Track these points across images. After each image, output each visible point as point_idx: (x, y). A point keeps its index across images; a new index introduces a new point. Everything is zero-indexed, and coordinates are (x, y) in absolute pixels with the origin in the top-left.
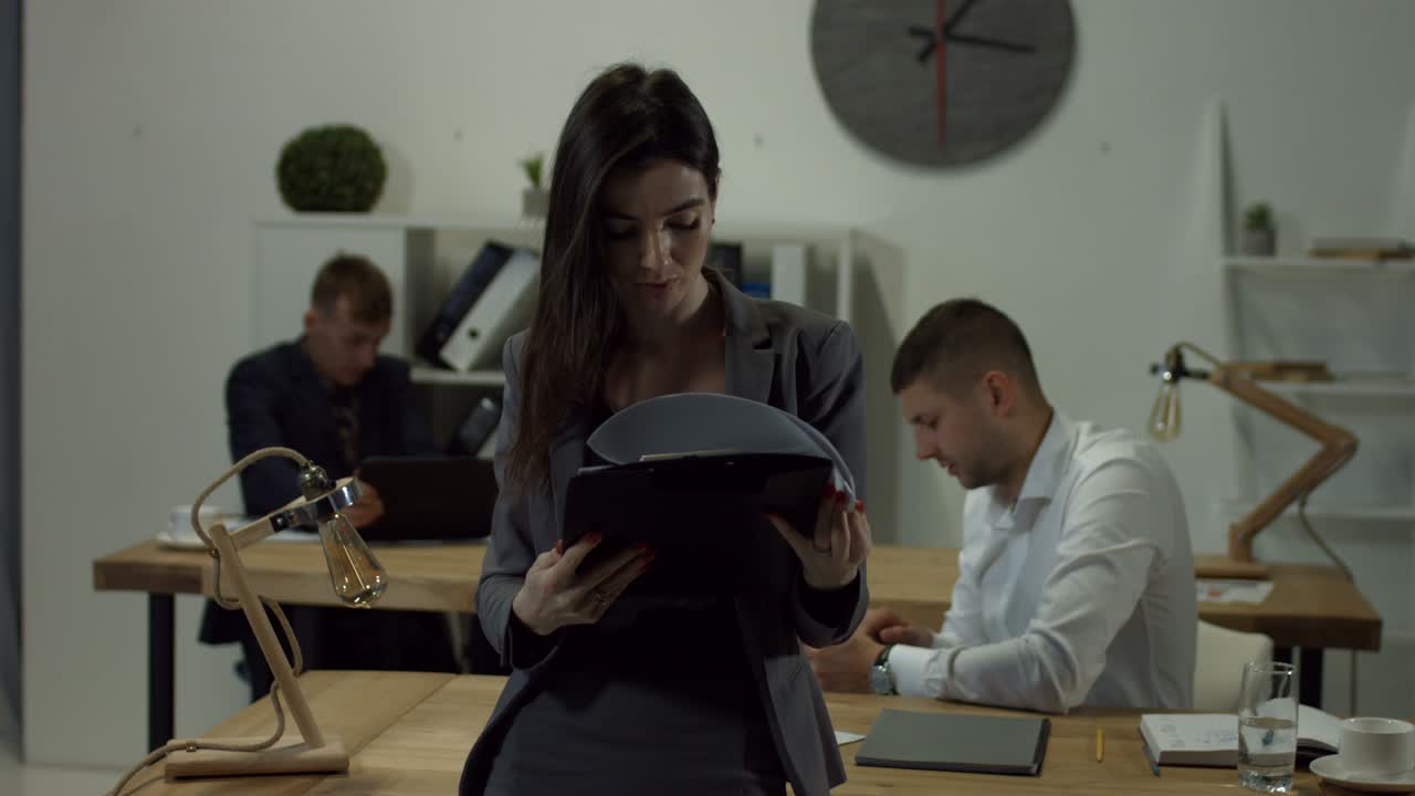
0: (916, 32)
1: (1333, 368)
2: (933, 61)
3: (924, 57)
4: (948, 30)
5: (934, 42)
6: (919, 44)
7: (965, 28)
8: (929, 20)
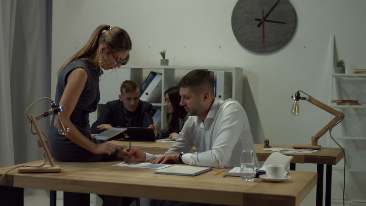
0: (257, 20)
1: (359, 102)
2: (261, 26)
3: (259, 26)
4: (264, 19)
5: (261, 22)
6: (258, 22)
7: (268, 18)
8: (260, 17)
